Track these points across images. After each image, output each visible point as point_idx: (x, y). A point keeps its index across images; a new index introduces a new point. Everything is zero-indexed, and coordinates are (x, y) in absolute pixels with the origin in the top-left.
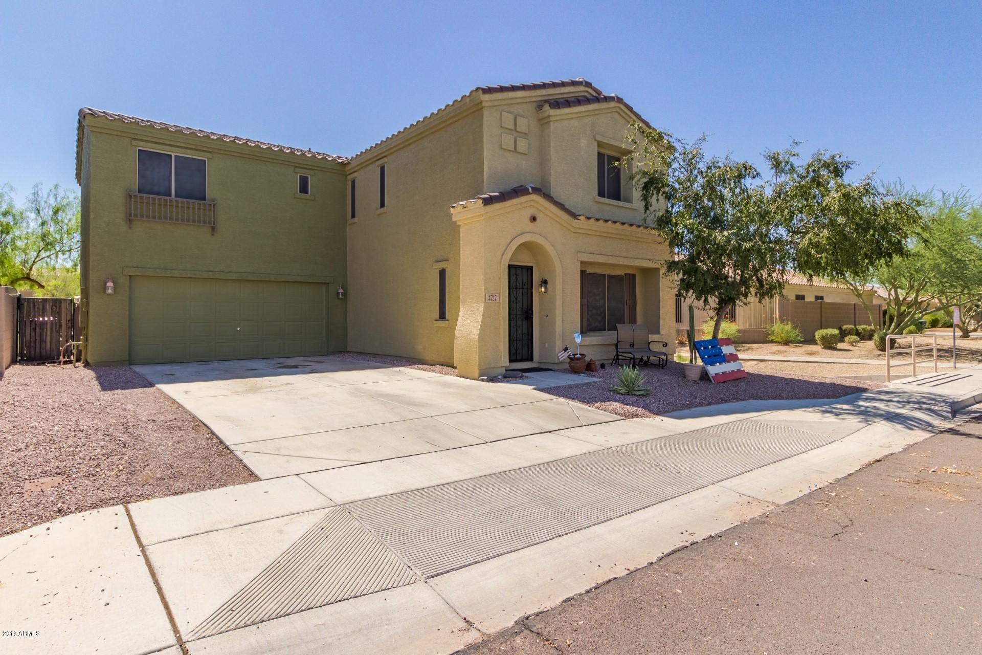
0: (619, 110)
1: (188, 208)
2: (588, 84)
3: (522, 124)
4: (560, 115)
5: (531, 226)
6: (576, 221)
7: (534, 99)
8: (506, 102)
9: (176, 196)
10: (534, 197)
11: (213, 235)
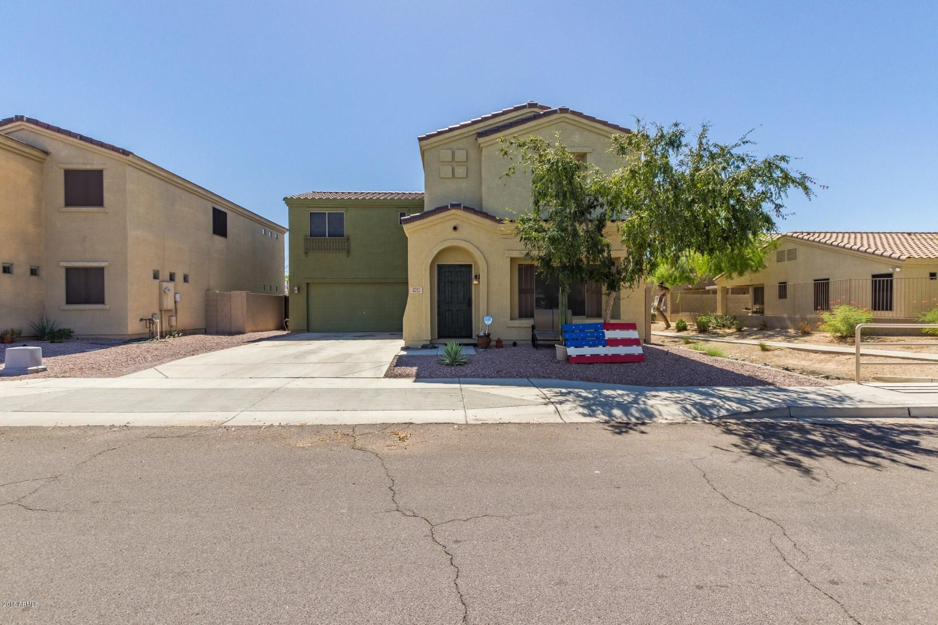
0: (564, 120)
1: (336, 242)
2: (534, 105)
3: (460, 155)
4: (491, 140)
5: (455, 234)
6: (500, 225)
7: (473, 133)
8: (444, 142)
9: (329, 236)
10: (453, 211)
11: (348, 256)
